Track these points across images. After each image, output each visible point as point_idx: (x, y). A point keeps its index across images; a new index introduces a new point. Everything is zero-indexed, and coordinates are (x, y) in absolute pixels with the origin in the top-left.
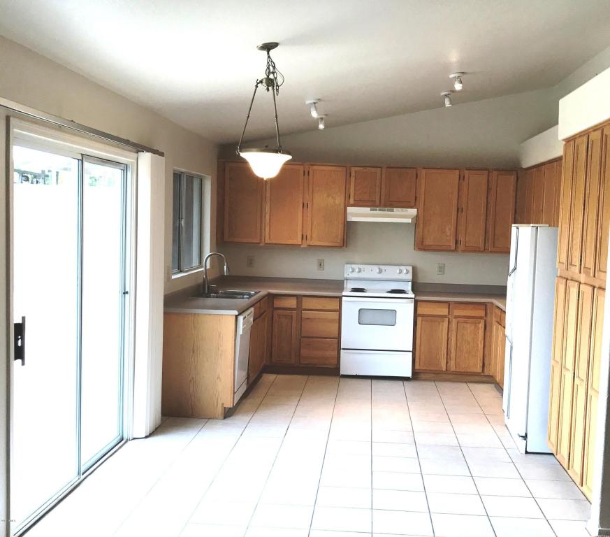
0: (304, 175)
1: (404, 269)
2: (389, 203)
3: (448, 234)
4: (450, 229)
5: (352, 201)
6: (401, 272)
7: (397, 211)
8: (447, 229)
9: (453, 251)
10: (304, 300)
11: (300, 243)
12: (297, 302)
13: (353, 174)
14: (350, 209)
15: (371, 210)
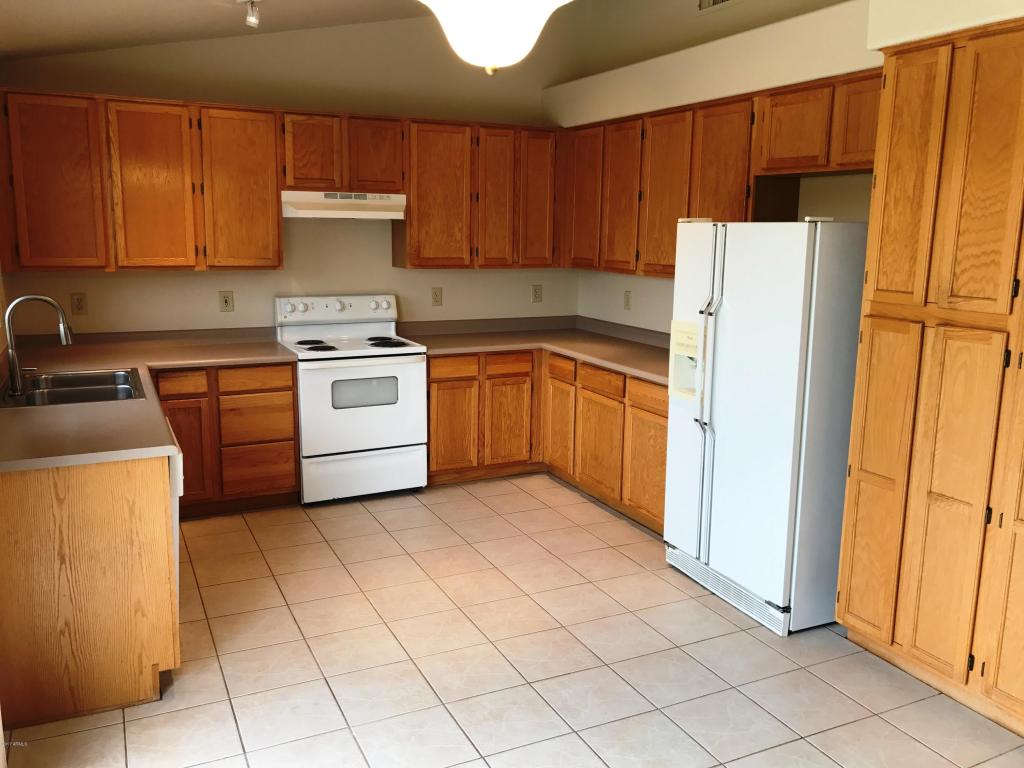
0: (191, 127)
1: (383, 301)
2: (359, 184)
3: (458, 238)
4: (460, 230)
5: (290, 181)
6: (378, 306)
7: (372, 199)
8: (457, 229)
9: (467, 267)
10: (222, 374)
11: (192, 263)
12: (208, 380)
13: (288, 127)
14: (286, 195)
15: (326, 196)
